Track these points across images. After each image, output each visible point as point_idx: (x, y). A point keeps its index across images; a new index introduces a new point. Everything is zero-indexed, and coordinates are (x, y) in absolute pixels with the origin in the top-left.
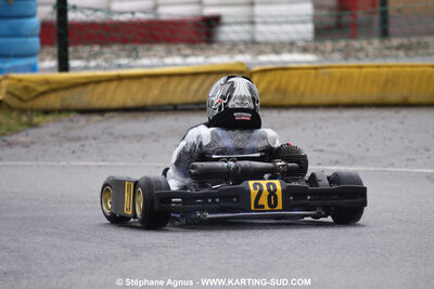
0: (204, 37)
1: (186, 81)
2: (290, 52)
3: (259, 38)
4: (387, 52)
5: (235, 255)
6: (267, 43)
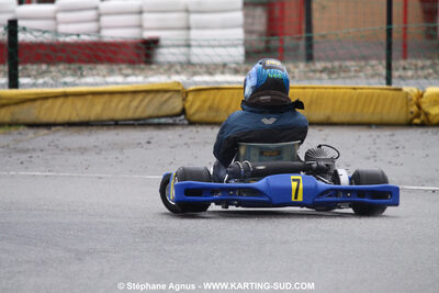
0: (143, 58)
1: (127, 99)
2: (223, 73)
3: (194, 59)
4: (311, 74)
5: (171, 261)
6: (201, 65)
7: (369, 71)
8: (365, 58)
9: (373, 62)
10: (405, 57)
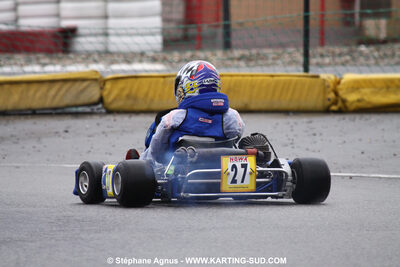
0: (61, 47)
1: (44, 88)
2: (141, 62)
4: (229, 62)
6: (119, 54)
7: (287, 58)
8: (283, 46)
9: (291, 50)
10: (322, 44)
